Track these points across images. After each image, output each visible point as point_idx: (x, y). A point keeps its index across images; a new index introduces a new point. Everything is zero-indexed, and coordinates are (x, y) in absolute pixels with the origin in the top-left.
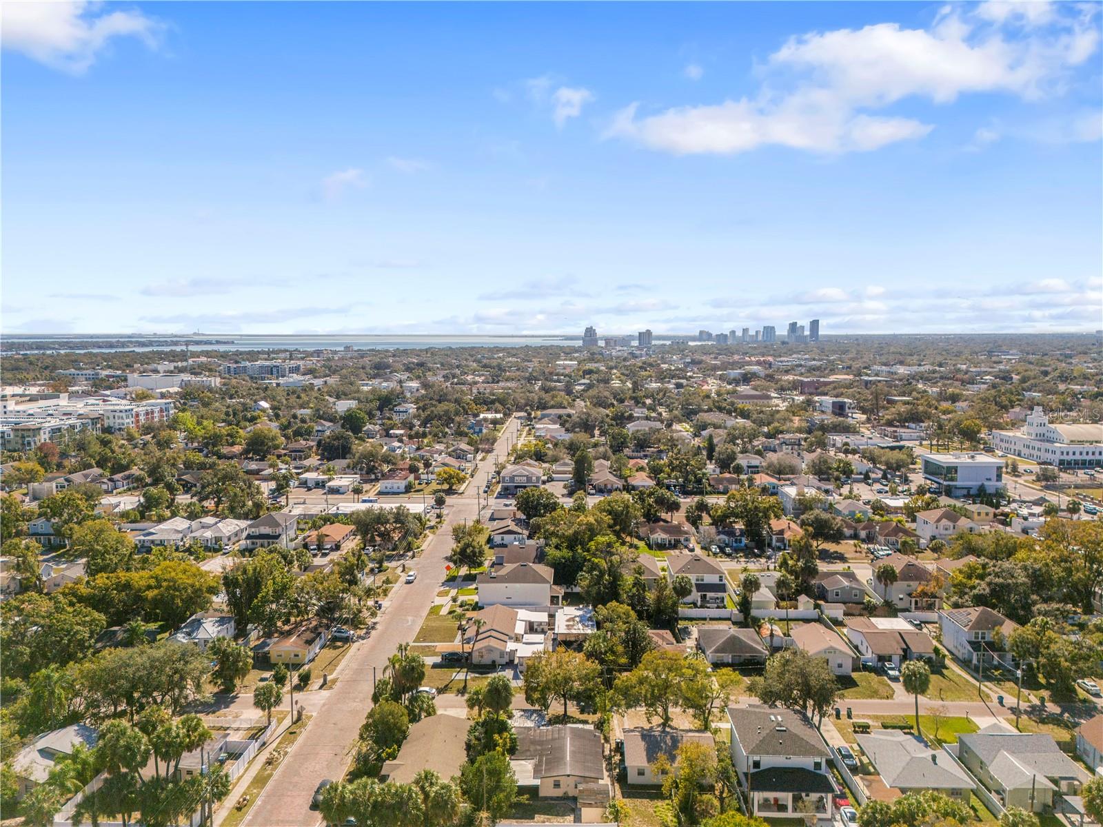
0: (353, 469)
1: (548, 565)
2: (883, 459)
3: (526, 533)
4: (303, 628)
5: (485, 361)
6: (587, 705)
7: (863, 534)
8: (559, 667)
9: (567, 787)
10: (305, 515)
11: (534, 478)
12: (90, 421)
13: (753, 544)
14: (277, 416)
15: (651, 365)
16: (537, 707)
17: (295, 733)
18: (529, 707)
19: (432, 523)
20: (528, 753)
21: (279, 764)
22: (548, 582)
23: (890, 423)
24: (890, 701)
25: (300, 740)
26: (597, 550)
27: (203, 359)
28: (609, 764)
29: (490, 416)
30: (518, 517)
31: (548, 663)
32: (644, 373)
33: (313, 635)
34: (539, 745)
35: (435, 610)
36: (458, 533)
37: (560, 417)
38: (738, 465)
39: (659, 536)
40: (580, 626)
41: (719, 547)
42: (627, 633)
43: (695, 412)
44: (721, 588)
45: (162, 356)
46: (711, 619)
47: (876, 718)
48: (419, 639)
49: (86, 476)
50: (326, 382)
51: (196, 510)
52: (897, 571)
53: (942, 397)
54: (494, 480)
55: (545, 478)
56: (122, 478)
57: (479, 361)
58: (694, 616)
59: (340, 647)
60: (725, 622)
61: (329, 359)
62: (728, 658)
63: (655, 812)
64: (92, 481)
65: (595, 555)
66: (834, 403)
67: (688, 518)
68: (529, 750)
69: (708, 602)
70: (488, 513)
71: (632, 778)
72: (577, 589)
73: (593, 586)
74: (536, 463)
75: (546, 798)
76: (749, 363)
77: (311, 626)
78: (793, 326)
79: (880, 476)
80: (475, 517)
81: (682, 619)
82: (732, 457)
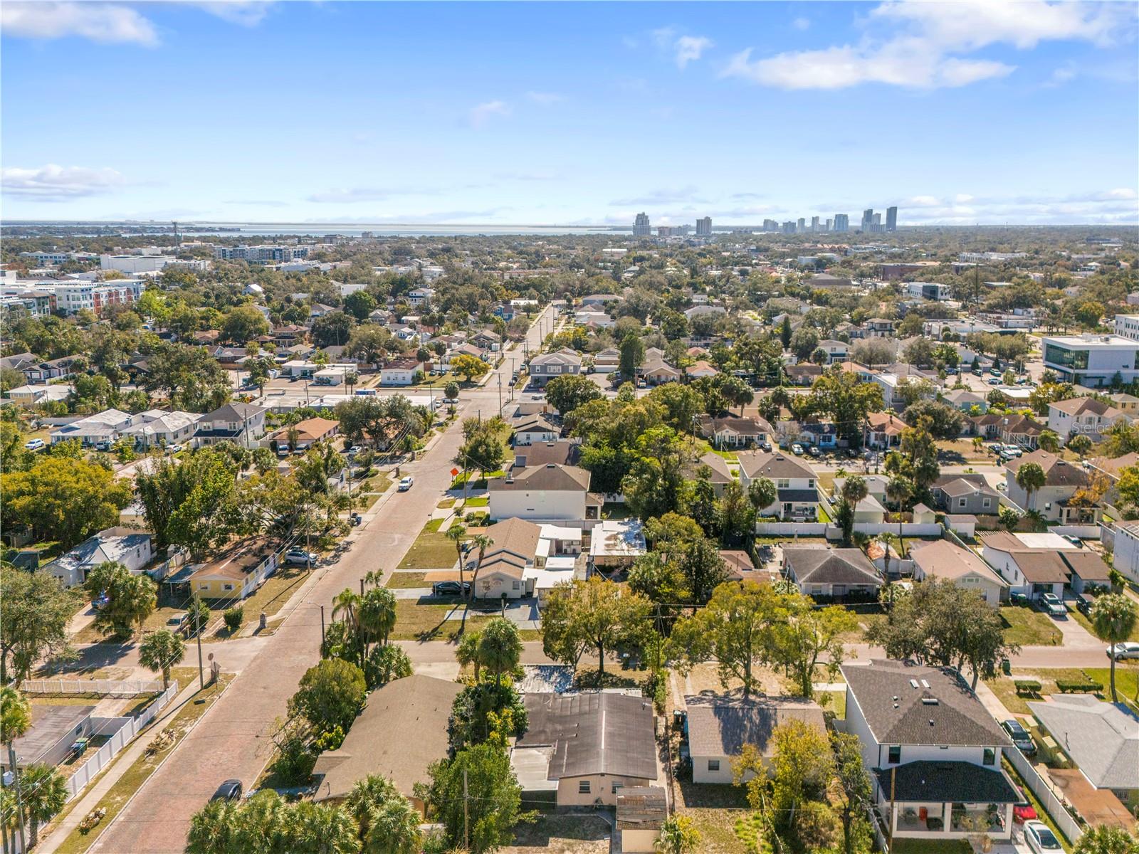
0: (350, 357)
1: (584, 467)
2: (994, 345)
3: (558, 430)
4: (243, 550)
5: (522, 248)
6: (632, 658)
7: (982, 430)
8: (594, 604)
9: (601, 792)
10: (279, 408)
11: (571, 368)
12: (35, 301)
13: (845, 443)
14: (269, 299)
15: (710, 252)
16: (559, 663)
17: (203, 702)
18: (549, 662)
19: (442, 420)
20: (543, 737)
21: (168, 751)
22: (583, 489)
23: (991, 309)
24: (1058, 648)
25: (209, 712)
26: (648, 446)
27: (198, 243)
28: (665, 749)
29: (522, 302)
30: (550, 411)
31: (578, 599)
32: (703, 260)
33: (255, 559)
34: (560, 723)
35: (432, 526)
36: (470, 428)
37: (605, 303)
38: (821, 351)
39: (727, 433)
40: (624, 546)
41: (803, 446)
42: (689, 555)
43: (764, 299)
44: (812, 495)
45: (149, 241)
46: (800, 536)
47: (1045, 673)
48: (406, 563)
49: (14, 362)
50: (335, 267)
51: (140, 402)
52: (1045, 472)
53: (1048, 282)
54: (523, 372)
55: (585, 369)
56: (58, 365)
57: (514, 248)
58: (776, 532)
59: (295, 575)
60: (817, 540)
61: (343, 245)
62: (828, 589)
63: (737, 831)
64: (21, 367)
65: (645, 453)
66: (924, 287)
67: (762, 413)
68: (544, 732)
69: (794, 514)
70: (513, 408)
71: (701, 774)
72: (622, 499)
73: (642, 493)
74: (575, 353)
75: (567, 809)
76: (822, 250)
77: (254, 547)
78: (868, 214)
79: (990, 365)
80: (496, 413)
81: (759, 536)
82: (812, 344)
